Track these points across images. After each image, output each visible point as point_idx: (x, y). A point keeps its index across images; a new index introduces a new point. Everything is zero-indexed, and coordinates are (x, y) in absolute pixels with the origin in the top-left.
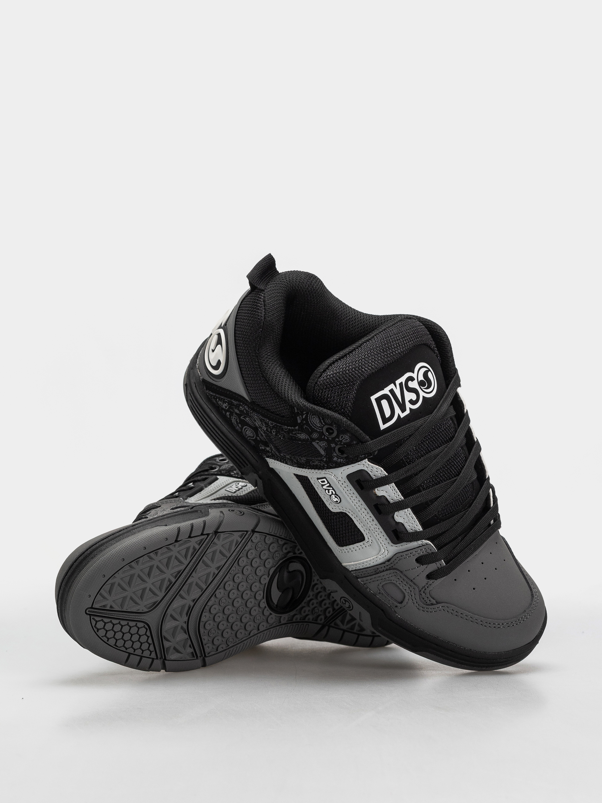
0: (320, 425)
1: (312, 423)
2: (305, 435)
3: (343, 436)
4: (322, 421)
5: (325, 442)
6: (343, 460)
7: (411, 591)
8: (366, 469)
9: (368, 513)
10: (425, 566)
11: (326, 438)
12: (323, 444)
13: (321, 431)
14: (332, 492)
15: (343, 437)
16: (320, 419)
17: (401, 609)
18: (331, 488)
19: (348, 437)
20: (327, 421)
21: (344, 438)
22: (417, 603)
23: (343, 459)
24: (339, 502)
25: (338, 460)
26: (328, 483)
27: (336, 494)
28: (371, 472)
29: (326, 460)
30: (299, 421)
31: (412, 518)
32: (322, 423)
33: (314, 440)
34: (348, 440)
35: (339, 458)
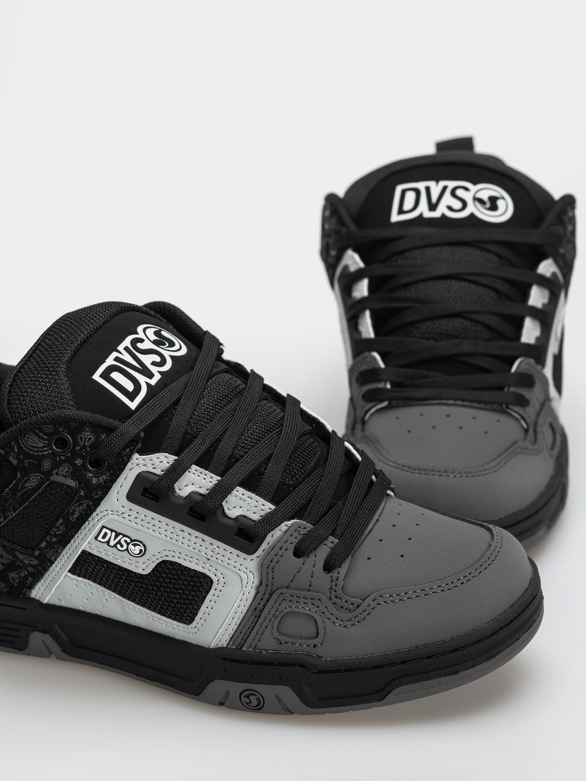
0: (42, 442)
1: (31, 448)
2: (34, 477)
3: (82, 435)
4: (41, 434)
5: (65, 465)
6: (106, 474)
7: (318, 607)
8: (144, 469)
9: (190, 534)
10: (312, 556)
11: (63, 458)
12: (65, 469)
13: (50, 452)
14: (125, 541)
15: (83, 438)
16: (36, 434)
17: (323, 645)
18: (121, 536)
19: (89, 433)
20: (48, 429)
21: (85, 439)
22: (337, 619)
23: (104, 474)
24: (143, 549)
25: (99, 480)
26: (112, 531)
27: (132, 541)
28: (154, 468)
29: (85, 493)
30: (15, 462)
31: (251, 499)
32: (43, 438)
33: (49, 473)
34: (93, 438)
35: (100, 476)
